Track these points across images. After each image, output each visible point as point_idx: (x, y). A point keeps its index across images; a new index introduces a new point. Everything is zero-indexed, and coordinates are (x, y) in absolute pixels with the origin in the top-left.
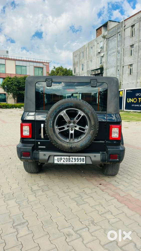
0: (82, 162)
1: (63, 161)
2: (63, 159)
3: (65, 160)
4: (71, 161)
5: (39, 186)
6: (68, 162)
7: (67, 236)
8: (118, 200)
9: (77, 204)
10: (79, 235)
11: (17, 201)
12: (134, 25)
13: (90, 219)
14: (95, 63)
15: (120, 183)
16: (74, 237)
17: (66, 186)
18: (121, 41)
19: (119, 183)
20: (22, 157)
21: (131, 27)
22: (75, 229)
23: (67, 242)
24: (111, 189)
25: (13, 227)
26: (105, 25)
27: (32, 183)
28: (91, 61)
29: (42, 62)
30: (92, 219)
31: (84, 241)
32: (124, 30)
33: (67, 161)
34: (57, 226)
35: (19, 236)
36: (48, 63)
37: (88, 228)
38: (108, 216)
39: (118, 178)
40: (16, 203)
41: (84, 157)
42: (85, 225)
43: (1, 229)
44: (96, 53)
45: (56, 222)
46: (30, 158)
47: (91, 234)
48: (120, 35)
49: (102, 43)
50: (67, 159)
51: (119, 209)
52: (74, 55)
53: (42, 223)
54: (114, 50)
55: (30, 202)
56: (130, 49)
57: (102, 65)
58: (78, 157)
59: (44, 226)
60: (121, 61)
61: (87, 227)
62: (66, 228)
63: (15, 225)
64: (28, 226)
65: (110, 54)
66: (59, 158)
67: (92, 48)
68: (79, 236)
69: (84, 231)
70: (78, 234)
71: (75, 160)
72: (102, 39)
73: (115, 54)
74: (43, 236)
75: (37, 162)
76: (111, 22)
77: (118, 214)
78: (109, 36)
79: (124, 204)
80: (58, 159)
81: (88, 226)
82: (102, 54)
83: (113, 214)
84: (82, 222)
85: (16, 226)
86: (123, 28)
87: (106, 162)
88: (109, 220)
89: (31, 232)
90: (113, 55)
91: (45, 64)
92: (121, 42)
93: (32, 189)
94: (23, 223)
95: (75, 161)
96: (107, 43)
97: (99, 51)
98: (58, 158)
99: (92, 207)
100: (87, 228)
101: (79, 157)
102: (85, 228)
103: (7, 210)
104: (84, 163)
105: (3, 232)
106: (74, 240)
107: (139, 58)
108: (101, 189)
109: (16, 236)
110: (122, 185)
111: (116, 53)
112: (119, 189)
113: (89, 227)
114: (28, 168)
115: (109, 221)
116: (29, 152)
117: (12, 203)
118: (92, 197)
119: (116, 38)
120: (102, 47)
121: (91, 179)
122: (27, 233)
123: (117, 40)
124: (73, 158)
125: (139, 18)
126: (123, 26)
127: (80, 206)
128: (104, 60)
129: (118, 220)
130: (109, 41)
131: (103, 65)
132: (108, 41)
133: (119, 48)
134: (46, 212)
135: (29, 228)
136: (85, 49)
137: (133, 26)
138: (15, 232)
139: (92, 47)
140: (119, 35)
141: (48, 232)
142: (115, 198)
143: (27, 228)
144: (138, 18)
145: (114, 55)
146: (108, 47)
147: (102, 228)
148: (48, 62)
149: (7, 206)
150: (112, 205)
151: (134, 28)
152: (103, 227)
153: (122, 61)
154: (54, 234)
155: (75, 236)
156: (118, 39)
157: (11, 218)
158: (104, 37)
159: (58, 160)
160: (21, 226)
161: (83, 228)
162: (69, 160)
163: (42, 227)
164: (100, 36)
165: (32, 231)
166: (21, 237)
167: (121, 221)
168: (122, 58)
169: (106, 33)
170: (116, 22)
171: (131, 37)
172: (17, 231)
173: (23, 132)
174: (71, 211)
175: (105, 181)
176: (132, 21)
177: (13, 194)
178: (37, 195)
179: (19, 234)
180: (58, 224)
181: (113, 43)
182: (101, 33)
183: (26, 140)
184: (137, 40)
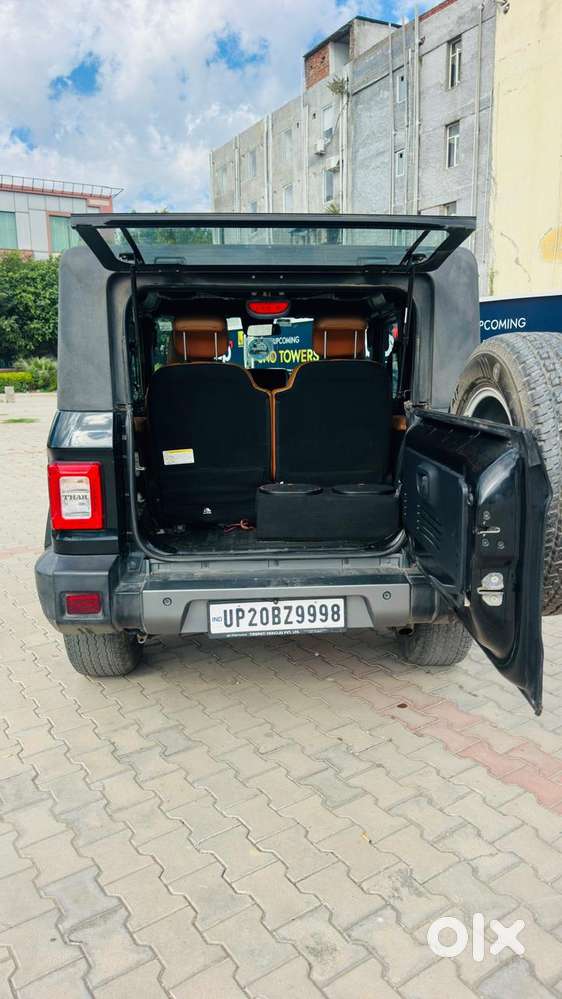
0: (330, 624)
1: (251, 624)
2: (248, 616)
3: (257, 620)
4: (283, 621)
5: (144, 731)
6: (270, 627)
7: (311, 959)
8: (489, 771)
9: (324, 803)
10: (363, 946)
11: (57, 810)
12: (460, 36)
13: (396, 868)
14: (305, 196)
15: (481, 692)
16: (343, 960)
17: (260, 725)
18: (408, 106)
19: (475, 695)
20: (63, 613)
21: (445, 45)
22: (343, 920)
23: (317, 987)
24: (452, 724)
25: (62, 936)
26: (342, 38)
27: (112, 723)
28: (289, 189)
29: (82, 194)
30: (403, 866)
31: (390, 974)
32: (420, 60)
33: (265, 621)
34: (259, 914)
35: (95, 979)
36: (109, 198)
37: (393, 908)
38: (467, 846)
39: (466, 672)
40: (56, 817)
41: (340, 602)
42: (380, 896)
43: (6, 954)
44: (306, 156)
45: (250, 896)
46: (100, 616)
47: (411, 934)
48: (402, 79)
49: (332, 114)
50: (264, 612)
51: (503, 809)
52: (218, 163)
53: (190, 904)
54: (382, 145)
55: (120, 809)
56: (445, 138)
57: (332, 206)
58: (312, 602)
59: (203, 919)
60: (410, 188)
61: (387, 904)
62: (301, 917)
63: (66, 925)
64: (132, 925)
65: (366, 159)
66: (231, 611)
67: (289, 133)
68: (363, 953)
69: (379, 924)
70: (356, 941)
71: (303, 616)
72: (330, 96)
73: (386, 158)
74: (206, 967)
75: (134, 633)
76: (366, 22)
77: (504, 835)
78: (359, 82)
79: (522, 787)
80: (225, 616)
81: (392, 901)
82: (332, 162)
83: (483, 833)
84: (365, 886)
85: (74, 929)
86: (417, 51)
87: (435, 615)
88: (473, 863)
89: (150, 953)
90: (378, 164)
91: (93, 202)
92: (408, 110)
93: (115, 750)
94: (106, 915)
95: (300, 619)
96: (352, 114)
97: (320, 148)
98: (225, 611)
99: (388, 811)
100: (389, 912)
101: (318, 603)
102: (381, 909)
103: (20, 857)
104: (341, 624)
105: (17, 968)
106: (347, 971)
107: (480, 177)
108: (408, 726)
109: (84, 980)
110: (491, 704)
111: (387, 154)
112: (484, 720)
113: (397, 904)
114: (85, 656)
115: (475, 871)
116: (97, 593)
117: (37, 821)
118: (380, 766)
119: (386, 93)
120: (331, 129)
121: (357, 683)
122: (133, 958)
123: (390, 103)
124: (290, 608)
125: (480, 7)
126: (414, 40)
127: (338, 811)
128: (340, 183)
129: (511, 860)
130: (360, 106)
131: (339, 206)
132: (356, 104)
133: (401, 136)
134: (199, 851)
135: (135, 936)
136: (262, 137)
137: (454, 42)
138: (73, 963)
139: (291, 131)
140: (398, 79)
141: (222, 946)
142: (477, 763)
143: (128, 936)
144: (474, 9)
145: (383, 163)
146: (355, 131)
147: (453, 905)
148: (106, 193)
149: (17, 839)
150: (468, 793)
151: (458, 50)
152: (456, 899)
153: (413, 189)
154: (252, 952)
155: (345, 953)
156: (394, 96)
157: (45, 894)
158: (338, 88)
159: (226, 619)
160: (98, 930)
161: (375, 912)
162: (274, 616)
163: (194, 924)
164: (323, 86)
165: (150, 948)
166: (106, 982)
167: (523, 864)
168: (413, 177)
169: (346, 72)
170: (387, 24)
171: (447, 90)
172: (85, 957)
173: (63, 505)
174: (306, 836)
175: (420, 688)
176: (449, 21)
177: (33, 780)
178: (141, 778)
179: (92, 971)
180: (258, 901)
181: (376, 114)
182: (324, 72)
183: (73, 539)
184: (472, 100)
